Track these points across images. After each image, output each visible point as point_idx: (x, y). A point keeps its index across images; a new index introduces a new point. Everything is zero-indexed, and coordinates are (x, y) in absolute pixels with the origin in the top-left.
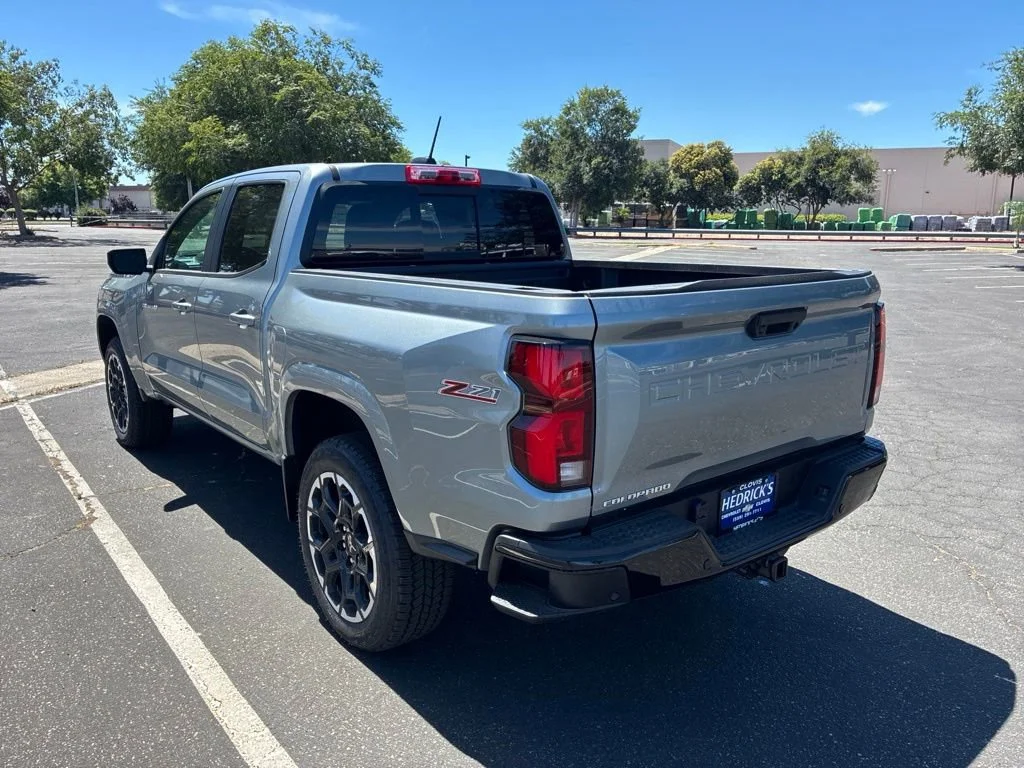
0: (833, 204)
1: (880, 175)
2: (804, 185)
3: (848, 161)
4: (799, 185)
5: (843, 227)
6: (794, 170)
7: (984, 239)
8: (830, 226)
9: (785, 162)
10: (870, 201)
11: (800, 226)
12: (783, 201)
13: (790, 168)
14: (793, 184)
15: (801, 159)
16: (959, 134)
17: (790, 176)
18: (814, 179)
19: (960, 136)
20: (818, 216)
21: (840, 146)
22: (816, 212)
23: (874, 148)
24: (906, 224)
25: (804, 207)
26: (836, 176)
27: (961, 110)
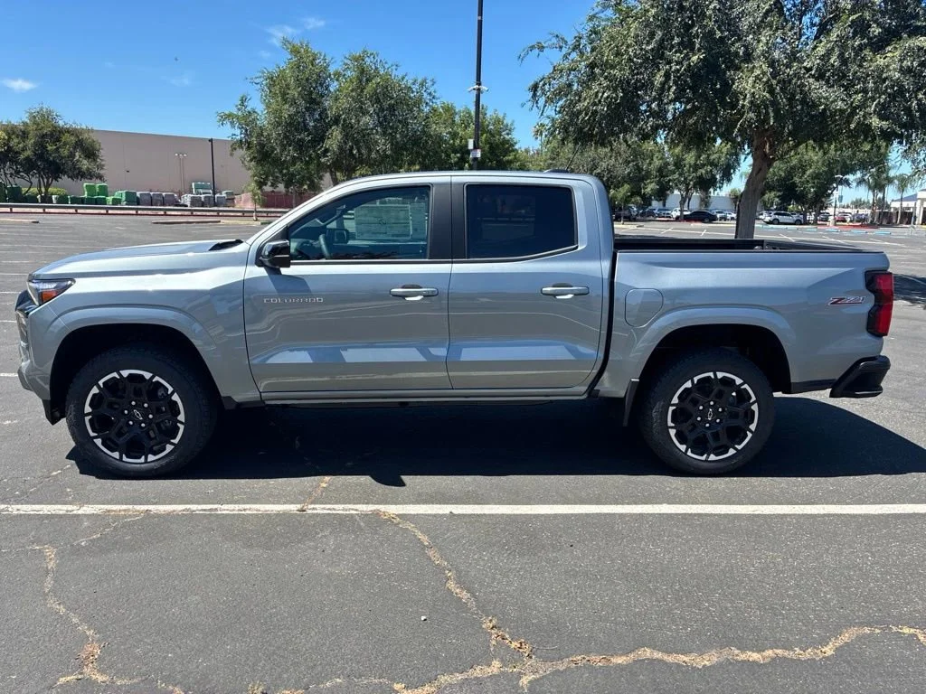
0: (65, 180)
1: (104, 154)
2: (34, 158)
3: (73, 139)
4: (27, 159)
5: (74, 200)
6: (19, 143)
7: (215, 214)
8: (63, 200)
9: (8, 134)
10: (100, 177)
11: (33, 199)
12: (11, 174)
13: (16, 140)
14: (22, 157)
15: (24, 133)
16: (238, 132)
17: (16, 149)
18: (42, 153)
19: (238, 134)
20: (50, 189)
21: (61, 123)
22: (47, 187)
23: (95, 129)
24: (133, 200)
25: (35, 180)
26: (65, 152)
27: (235, 111)
